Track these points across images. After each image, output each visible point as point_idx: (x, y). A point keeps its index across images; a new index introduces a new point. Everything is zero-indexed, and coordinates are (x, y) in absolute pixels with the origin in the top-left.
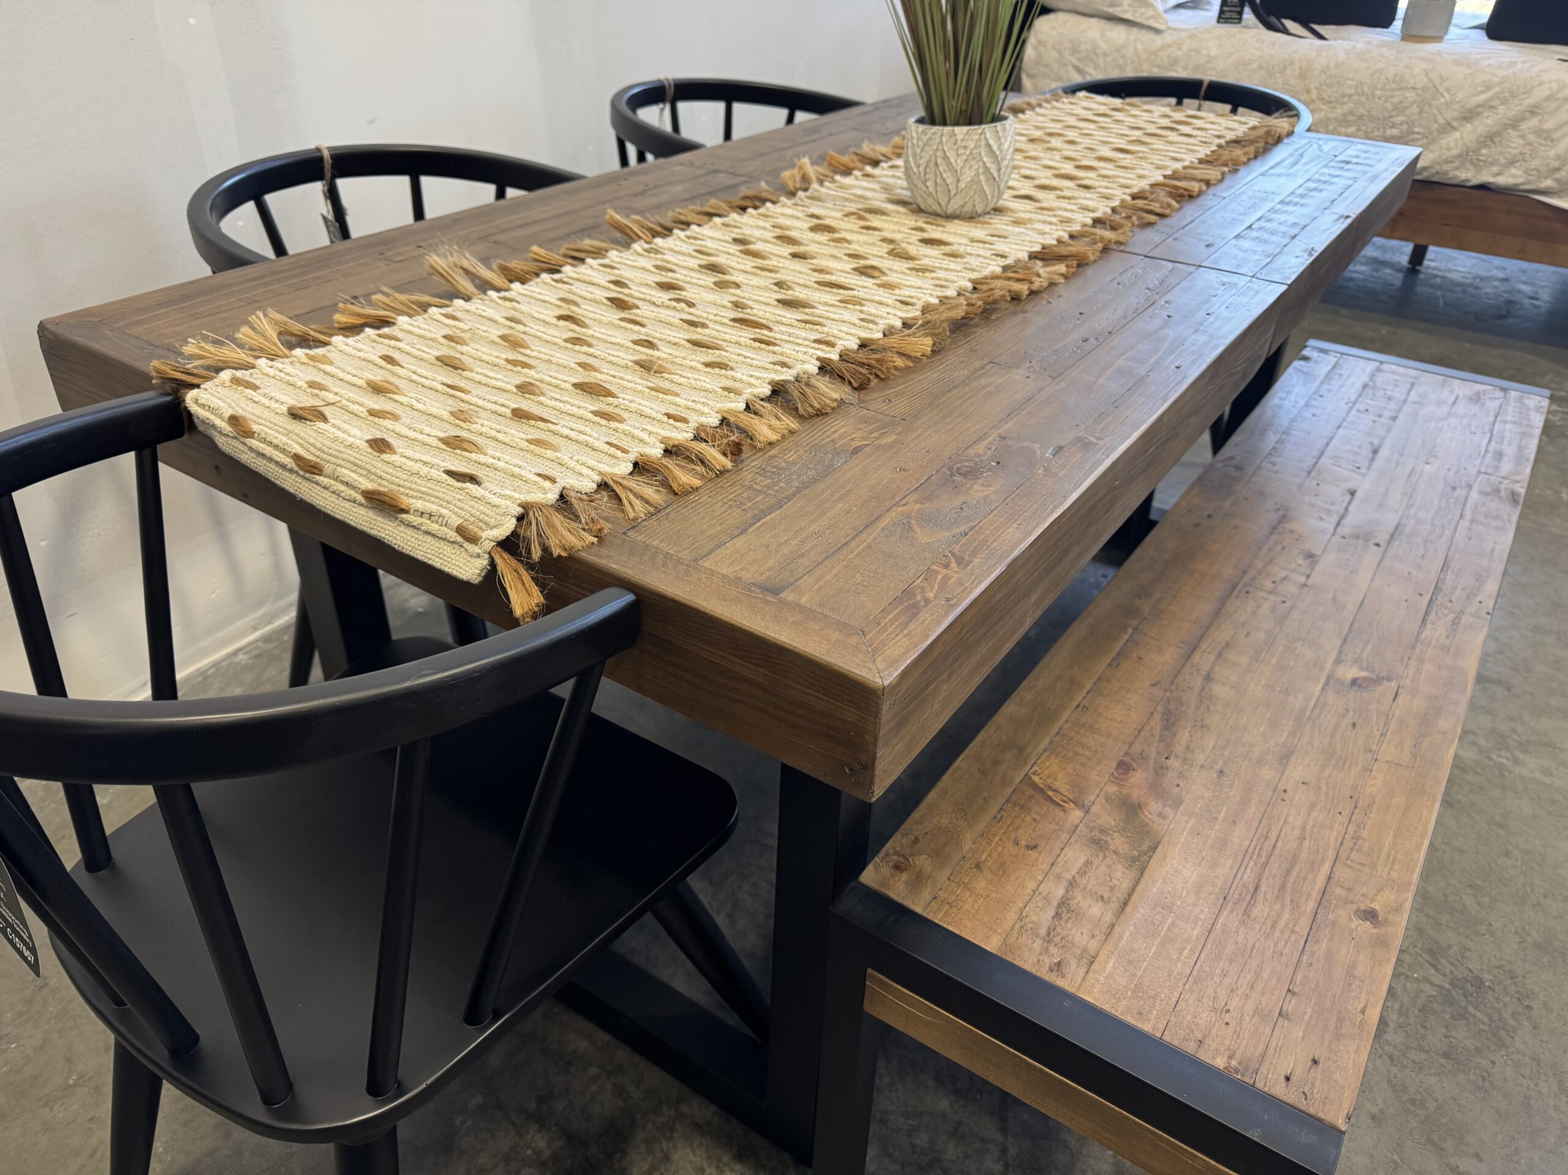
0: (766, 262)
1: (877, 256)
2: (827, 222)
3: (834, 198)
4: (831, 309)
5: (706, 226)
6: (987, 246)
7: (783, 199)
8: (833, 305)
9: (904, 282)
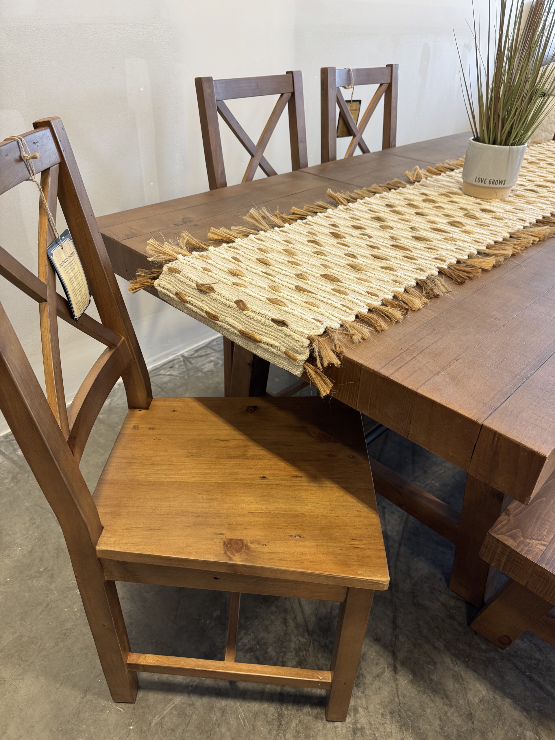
0: (403, 217)
1: (459, 216)
2: (431, 198)
3: (433, 186)
4: (440, 243)
5: (372, 198)
6: (514, 214)
7: (408, 186)
8: (441, 241)
9: (475, 230)
